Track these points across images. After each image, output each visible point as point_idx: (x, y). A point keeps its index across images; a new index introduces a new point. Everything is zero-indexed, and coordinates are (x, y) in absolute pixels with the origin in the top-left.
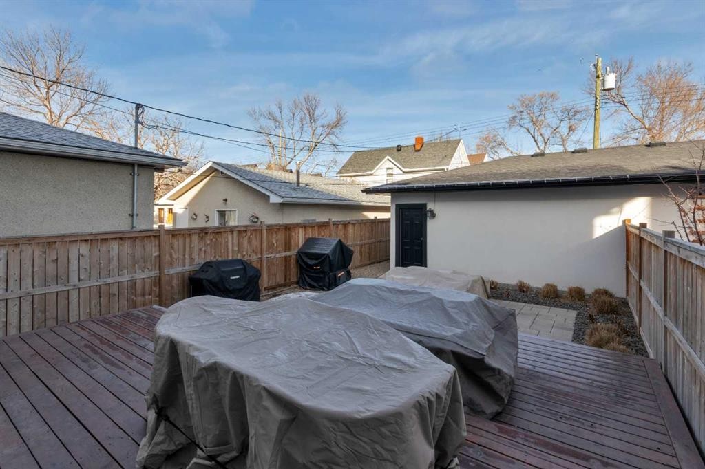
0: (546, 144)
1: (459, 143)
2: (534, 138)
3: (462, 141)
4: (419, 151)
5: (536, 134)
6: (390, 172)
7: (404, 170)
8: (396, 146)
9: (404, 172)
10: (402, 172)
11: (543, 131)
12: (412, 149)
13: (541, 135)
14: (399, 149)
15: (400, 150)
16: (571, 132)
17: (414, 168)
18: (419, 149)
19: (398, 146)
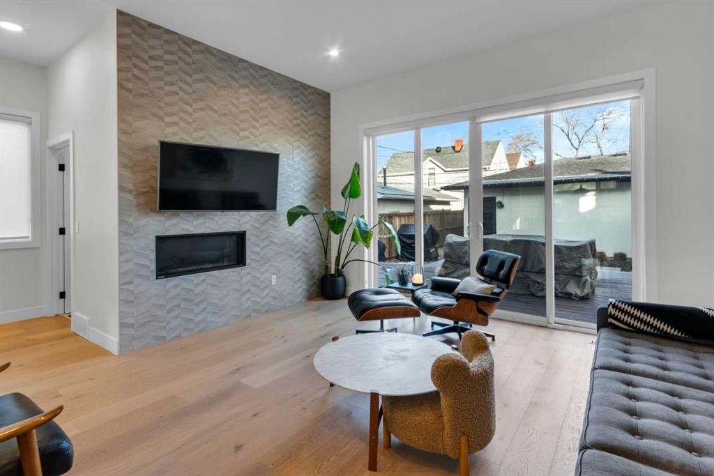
0: (580, 142)
1: (498, 144)
2: (568, 136)
3: (501, 142)
4: (459, 152)
5: (570, 133)
6: (432, 171)
7: (446, 169)
8: (436, 148)
9: (445, 171)
10: (443, 172)
11: (577, 129)
12: (451, 150)
13: (575, 134)
14: (438, 150)
15: (440, 151)
16: (605, 130)
17: (455, 167)
18: (459, 149)
19: (438, 148)
